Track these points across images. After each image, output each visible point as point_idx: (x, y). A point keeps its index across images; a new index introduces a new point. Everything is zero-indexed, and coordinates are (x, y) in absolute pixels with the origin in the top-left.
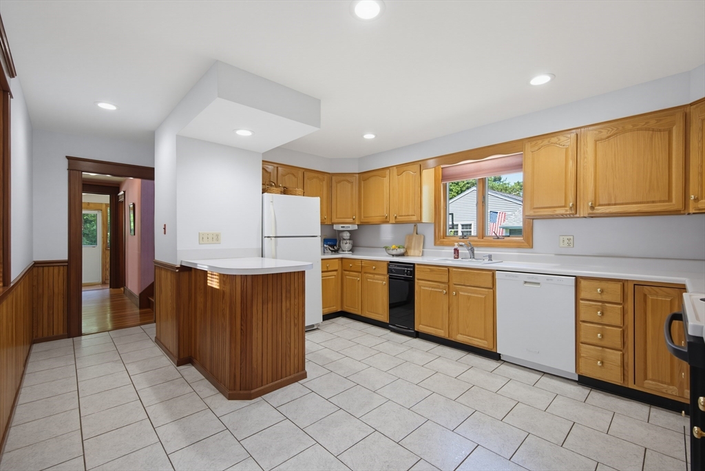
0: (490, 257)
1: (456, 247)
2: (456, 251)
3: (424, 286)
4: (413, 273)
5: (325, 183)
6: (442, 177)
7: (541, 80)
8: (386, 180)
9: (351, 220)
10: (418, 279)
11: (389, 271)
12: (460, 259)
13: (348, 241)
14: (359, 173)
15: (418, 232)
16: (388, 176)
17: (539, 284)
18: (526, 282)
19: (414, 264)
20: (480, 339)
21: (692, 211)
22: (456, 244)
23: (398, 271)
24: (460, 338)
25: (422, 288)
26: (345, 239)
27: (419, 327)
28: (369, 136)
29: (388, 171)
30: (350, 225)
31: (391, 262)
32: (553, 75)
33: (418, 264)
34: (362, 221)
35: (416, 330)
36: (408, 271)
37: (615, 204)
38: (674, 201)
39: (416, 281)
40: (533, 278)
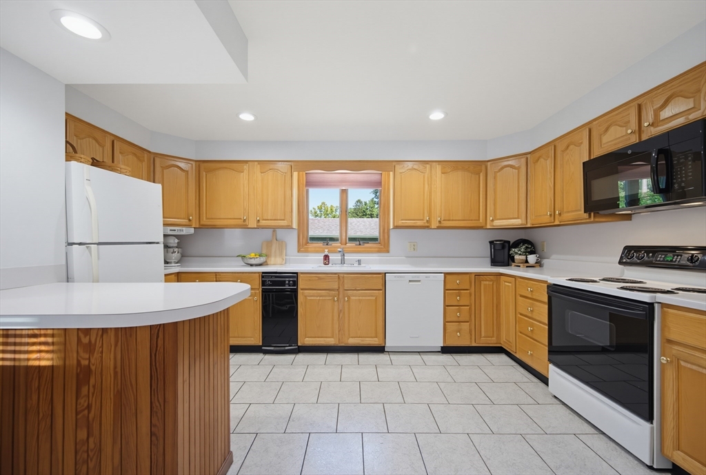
0: (359, 262)
1: (326, 253)
2: (326, 257)
3: (311, 296)
4: (295, 283)
5: (145, 164)
6: (307, 182)
7: (437, 116)
8: (244, 176)
9: (185, 221)
10: (302, 289)
11: (264, 283)
12: (330, 265)
13: (176, 250)
14: (196, 161)
15: (278, 238)
16: (246, 172)
17: (420, 281)
18: (410, 281)
19: (297, 273)
20: (372, 337)
21: (488, 227)
22: (326, 250)
23: (274, 283)
24: (352, 341)
25: (308, 298)
26: (172, 247)
27: (304, 340)
28: (247, 117)
29: (246, 167)
30: (184, 229)
31: (263, 273)
32: (446, 114)
33: (302, 273)
34: (202, 223)
35: (299, 344)
36: (289, 281)
37: (453, 220)
38: (481, 221)
39: (300, 292)
40: (415, 277)
